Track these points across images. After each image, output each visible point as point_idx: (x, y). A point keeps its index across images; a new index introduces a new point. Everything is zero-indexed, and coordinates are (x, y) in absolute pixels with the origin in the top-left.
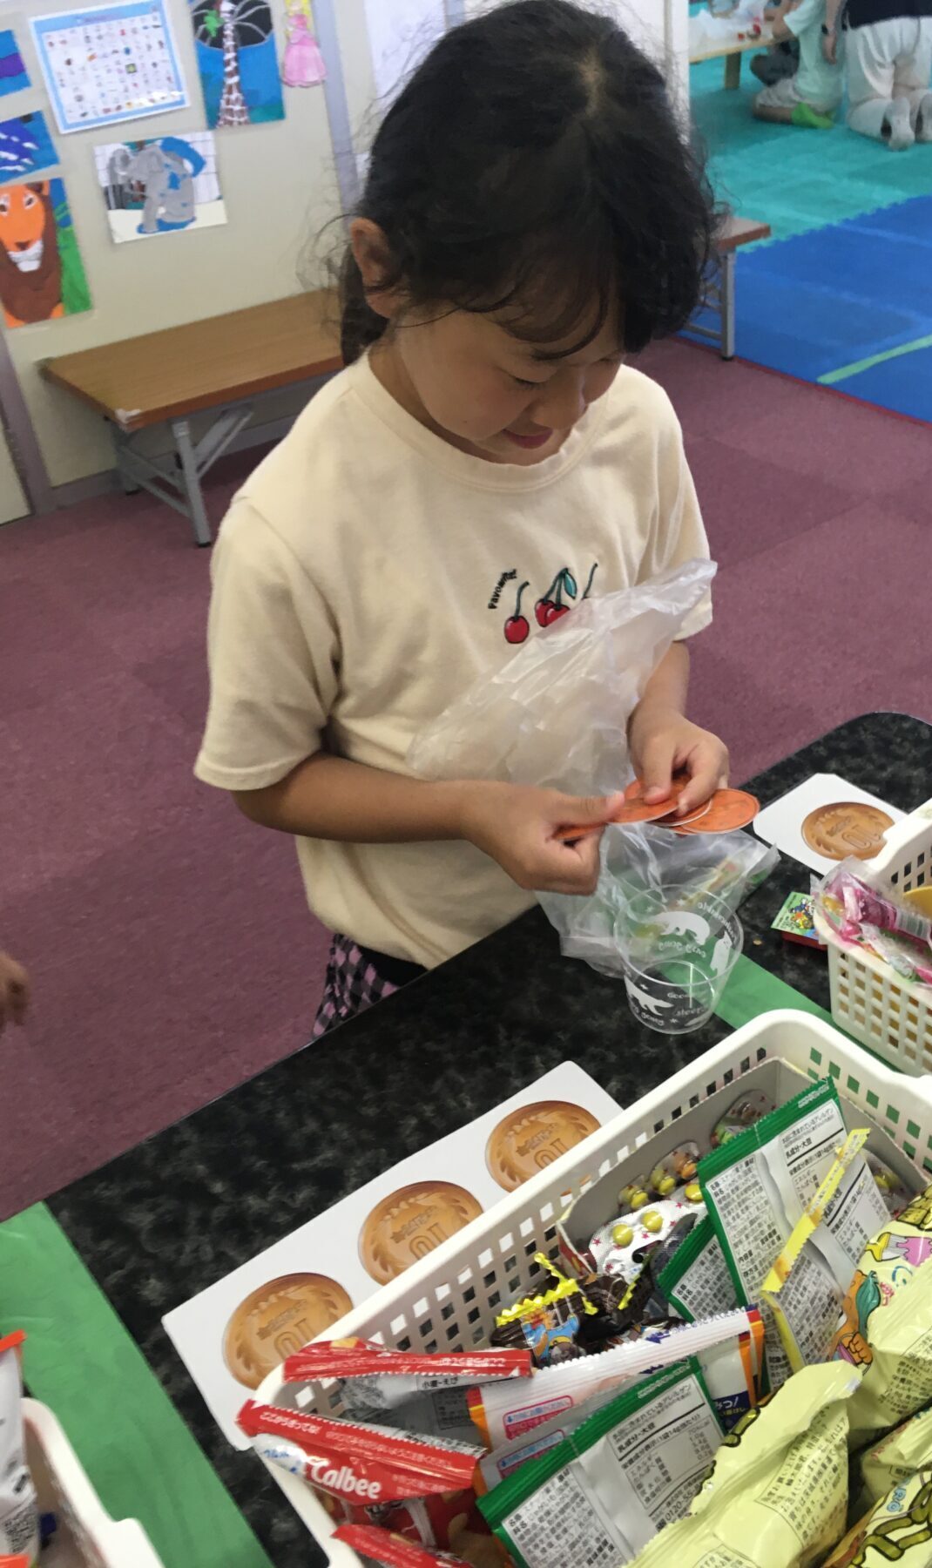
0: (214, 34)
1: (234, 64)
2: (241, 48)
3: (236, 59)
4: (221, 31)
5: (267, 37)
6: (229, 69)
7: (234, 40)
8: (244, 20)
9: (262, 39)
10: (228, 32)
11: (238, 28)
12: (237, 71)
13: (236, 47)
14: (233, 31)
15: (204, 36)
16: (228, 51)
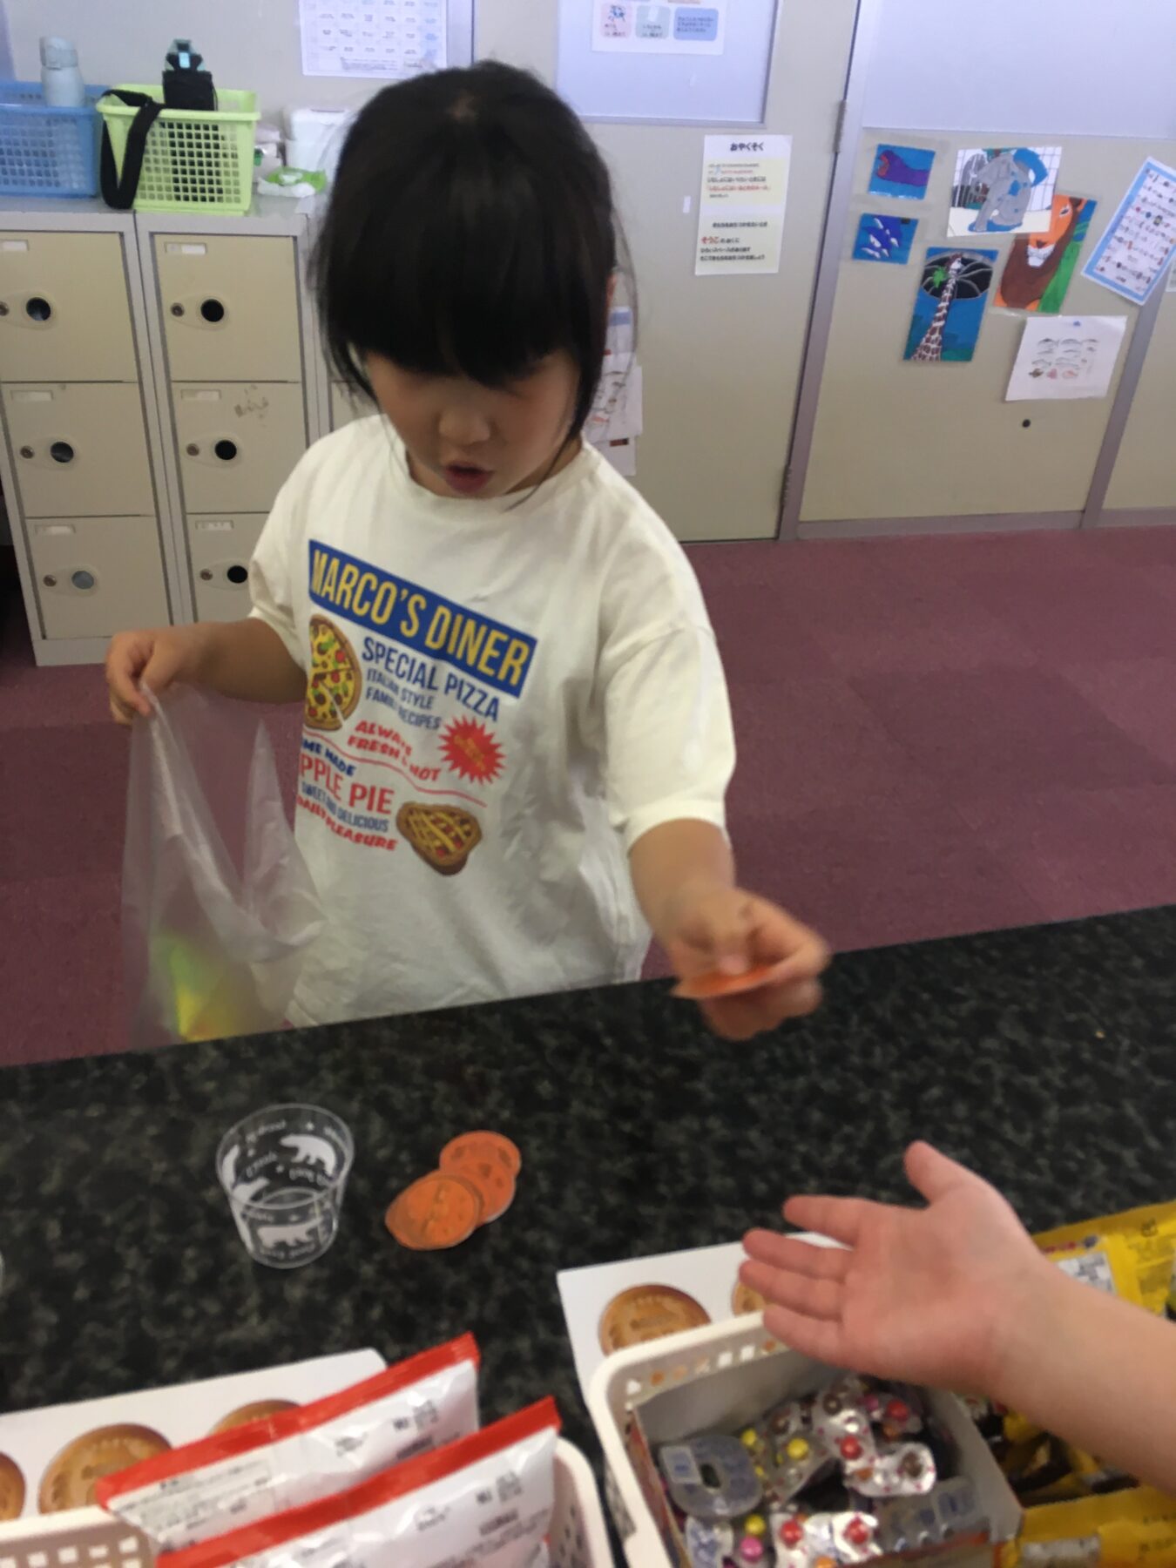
0: (937, 286)
1: (945, 311)
2: (955, 300)
3: (948, 308)
4: (943, 285)
5: (980, 295)
6: (938, 315)
7: (953, 292)
8: (964, 278)
9: (976, 295)
10: (950, 286)
11: (959, 284)
13: (951, 300)
14: (954, 286)
15: (928, 287)
16: (944, 301)
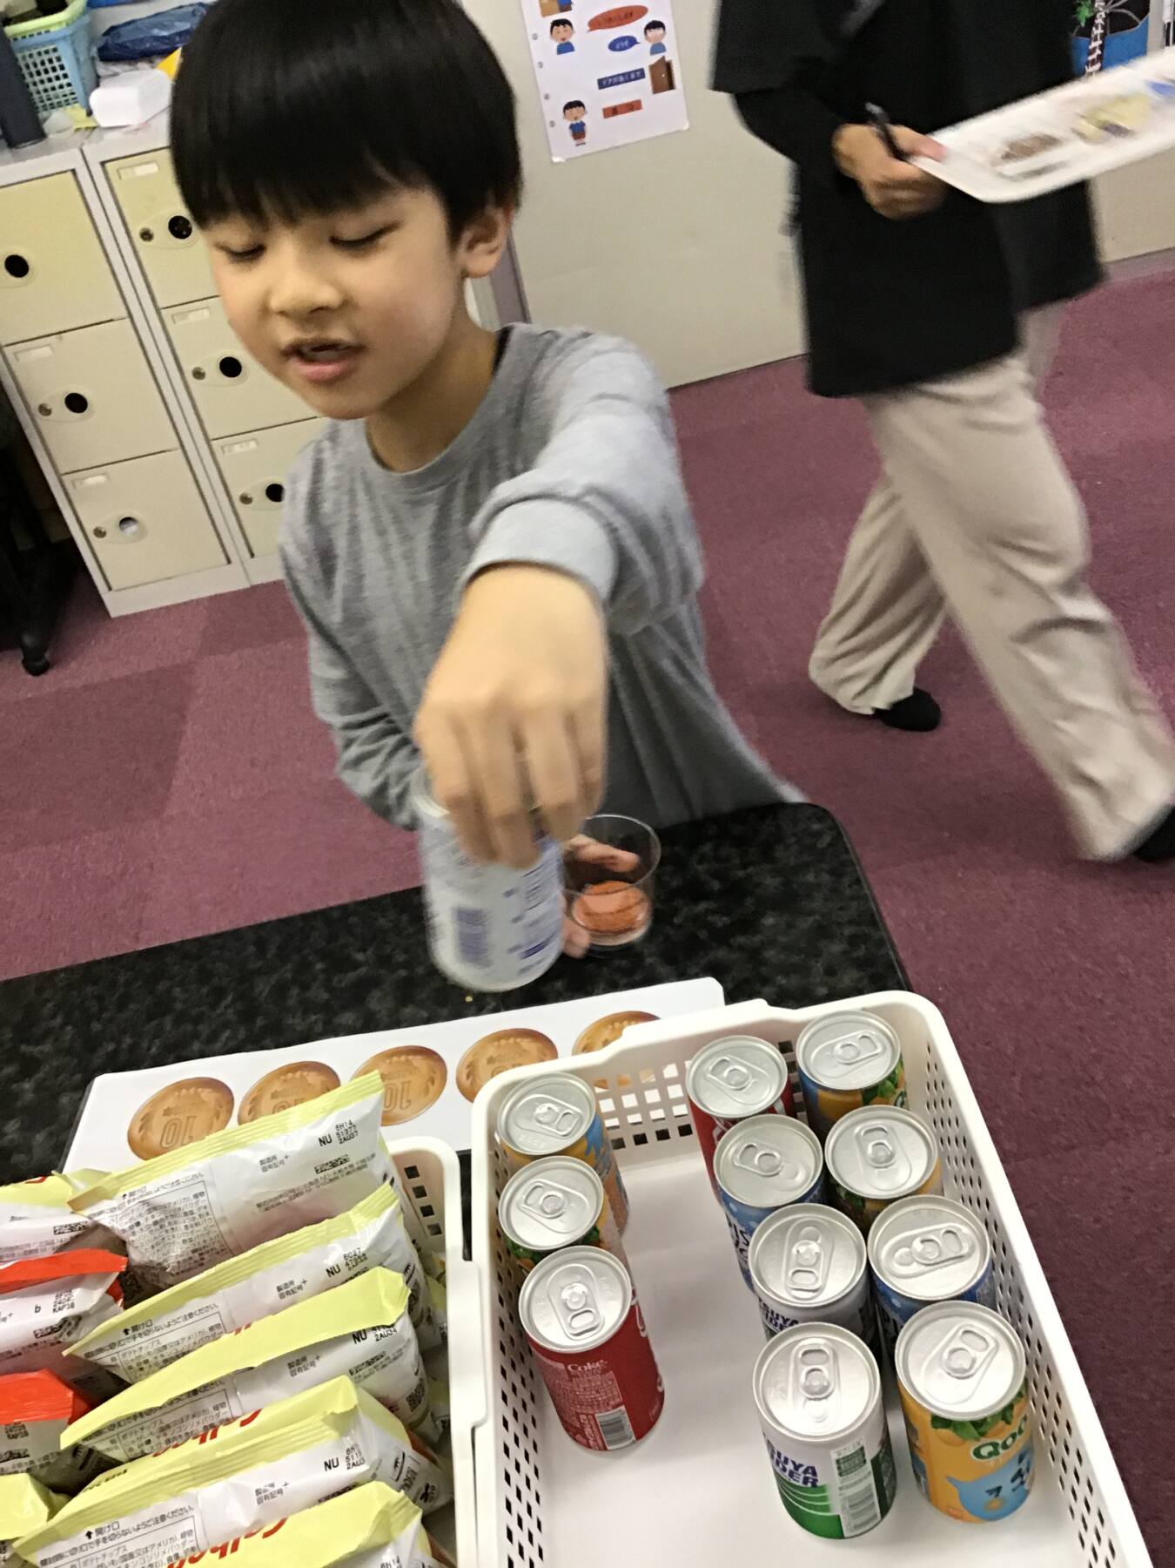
0: (1083, 24)
1: (1098, 52)
2: (1109, 35)
3: (1102, 47)
4: (1091, 22)
5: (1141, 23)
6: (1090, 58)
7: (1104, 28)
8: (1120, 7)
9: (1135, 24)
10: (1099, 21)
11: (1110, 16)
12: (1100, 58)
13: (1103, 36)
14: (1105, 20)
16: (1096, 40)
